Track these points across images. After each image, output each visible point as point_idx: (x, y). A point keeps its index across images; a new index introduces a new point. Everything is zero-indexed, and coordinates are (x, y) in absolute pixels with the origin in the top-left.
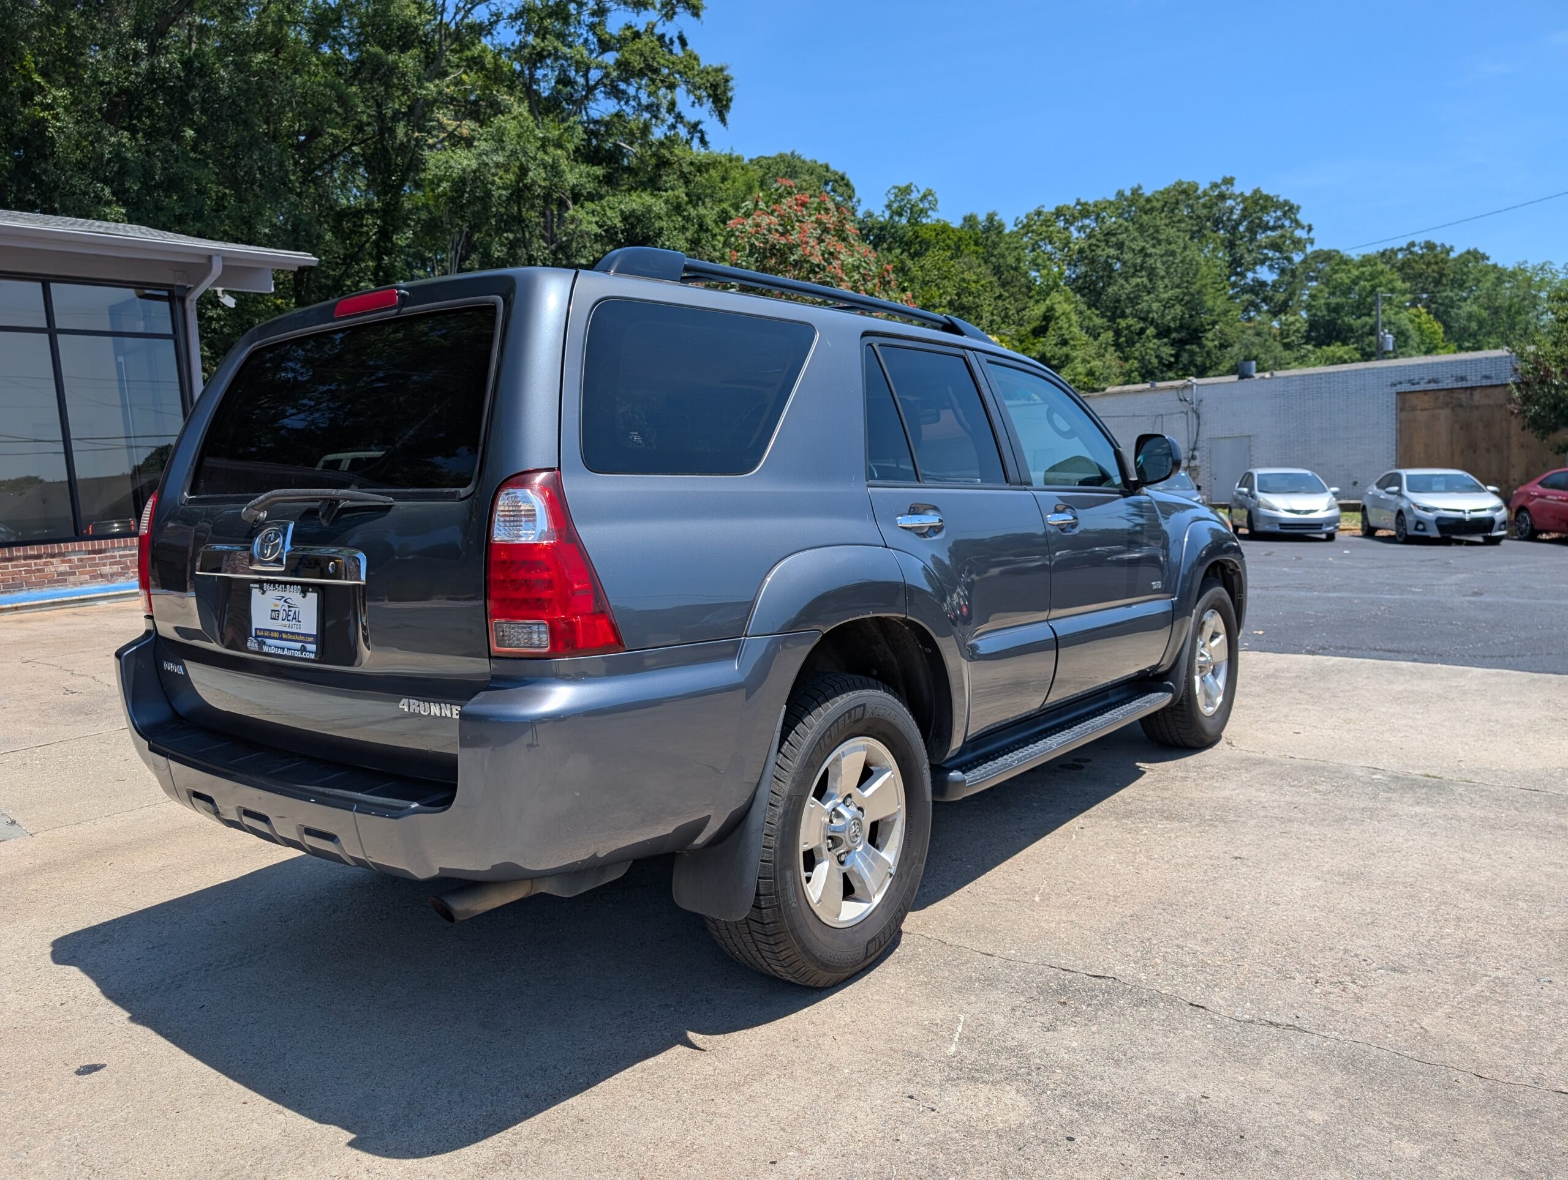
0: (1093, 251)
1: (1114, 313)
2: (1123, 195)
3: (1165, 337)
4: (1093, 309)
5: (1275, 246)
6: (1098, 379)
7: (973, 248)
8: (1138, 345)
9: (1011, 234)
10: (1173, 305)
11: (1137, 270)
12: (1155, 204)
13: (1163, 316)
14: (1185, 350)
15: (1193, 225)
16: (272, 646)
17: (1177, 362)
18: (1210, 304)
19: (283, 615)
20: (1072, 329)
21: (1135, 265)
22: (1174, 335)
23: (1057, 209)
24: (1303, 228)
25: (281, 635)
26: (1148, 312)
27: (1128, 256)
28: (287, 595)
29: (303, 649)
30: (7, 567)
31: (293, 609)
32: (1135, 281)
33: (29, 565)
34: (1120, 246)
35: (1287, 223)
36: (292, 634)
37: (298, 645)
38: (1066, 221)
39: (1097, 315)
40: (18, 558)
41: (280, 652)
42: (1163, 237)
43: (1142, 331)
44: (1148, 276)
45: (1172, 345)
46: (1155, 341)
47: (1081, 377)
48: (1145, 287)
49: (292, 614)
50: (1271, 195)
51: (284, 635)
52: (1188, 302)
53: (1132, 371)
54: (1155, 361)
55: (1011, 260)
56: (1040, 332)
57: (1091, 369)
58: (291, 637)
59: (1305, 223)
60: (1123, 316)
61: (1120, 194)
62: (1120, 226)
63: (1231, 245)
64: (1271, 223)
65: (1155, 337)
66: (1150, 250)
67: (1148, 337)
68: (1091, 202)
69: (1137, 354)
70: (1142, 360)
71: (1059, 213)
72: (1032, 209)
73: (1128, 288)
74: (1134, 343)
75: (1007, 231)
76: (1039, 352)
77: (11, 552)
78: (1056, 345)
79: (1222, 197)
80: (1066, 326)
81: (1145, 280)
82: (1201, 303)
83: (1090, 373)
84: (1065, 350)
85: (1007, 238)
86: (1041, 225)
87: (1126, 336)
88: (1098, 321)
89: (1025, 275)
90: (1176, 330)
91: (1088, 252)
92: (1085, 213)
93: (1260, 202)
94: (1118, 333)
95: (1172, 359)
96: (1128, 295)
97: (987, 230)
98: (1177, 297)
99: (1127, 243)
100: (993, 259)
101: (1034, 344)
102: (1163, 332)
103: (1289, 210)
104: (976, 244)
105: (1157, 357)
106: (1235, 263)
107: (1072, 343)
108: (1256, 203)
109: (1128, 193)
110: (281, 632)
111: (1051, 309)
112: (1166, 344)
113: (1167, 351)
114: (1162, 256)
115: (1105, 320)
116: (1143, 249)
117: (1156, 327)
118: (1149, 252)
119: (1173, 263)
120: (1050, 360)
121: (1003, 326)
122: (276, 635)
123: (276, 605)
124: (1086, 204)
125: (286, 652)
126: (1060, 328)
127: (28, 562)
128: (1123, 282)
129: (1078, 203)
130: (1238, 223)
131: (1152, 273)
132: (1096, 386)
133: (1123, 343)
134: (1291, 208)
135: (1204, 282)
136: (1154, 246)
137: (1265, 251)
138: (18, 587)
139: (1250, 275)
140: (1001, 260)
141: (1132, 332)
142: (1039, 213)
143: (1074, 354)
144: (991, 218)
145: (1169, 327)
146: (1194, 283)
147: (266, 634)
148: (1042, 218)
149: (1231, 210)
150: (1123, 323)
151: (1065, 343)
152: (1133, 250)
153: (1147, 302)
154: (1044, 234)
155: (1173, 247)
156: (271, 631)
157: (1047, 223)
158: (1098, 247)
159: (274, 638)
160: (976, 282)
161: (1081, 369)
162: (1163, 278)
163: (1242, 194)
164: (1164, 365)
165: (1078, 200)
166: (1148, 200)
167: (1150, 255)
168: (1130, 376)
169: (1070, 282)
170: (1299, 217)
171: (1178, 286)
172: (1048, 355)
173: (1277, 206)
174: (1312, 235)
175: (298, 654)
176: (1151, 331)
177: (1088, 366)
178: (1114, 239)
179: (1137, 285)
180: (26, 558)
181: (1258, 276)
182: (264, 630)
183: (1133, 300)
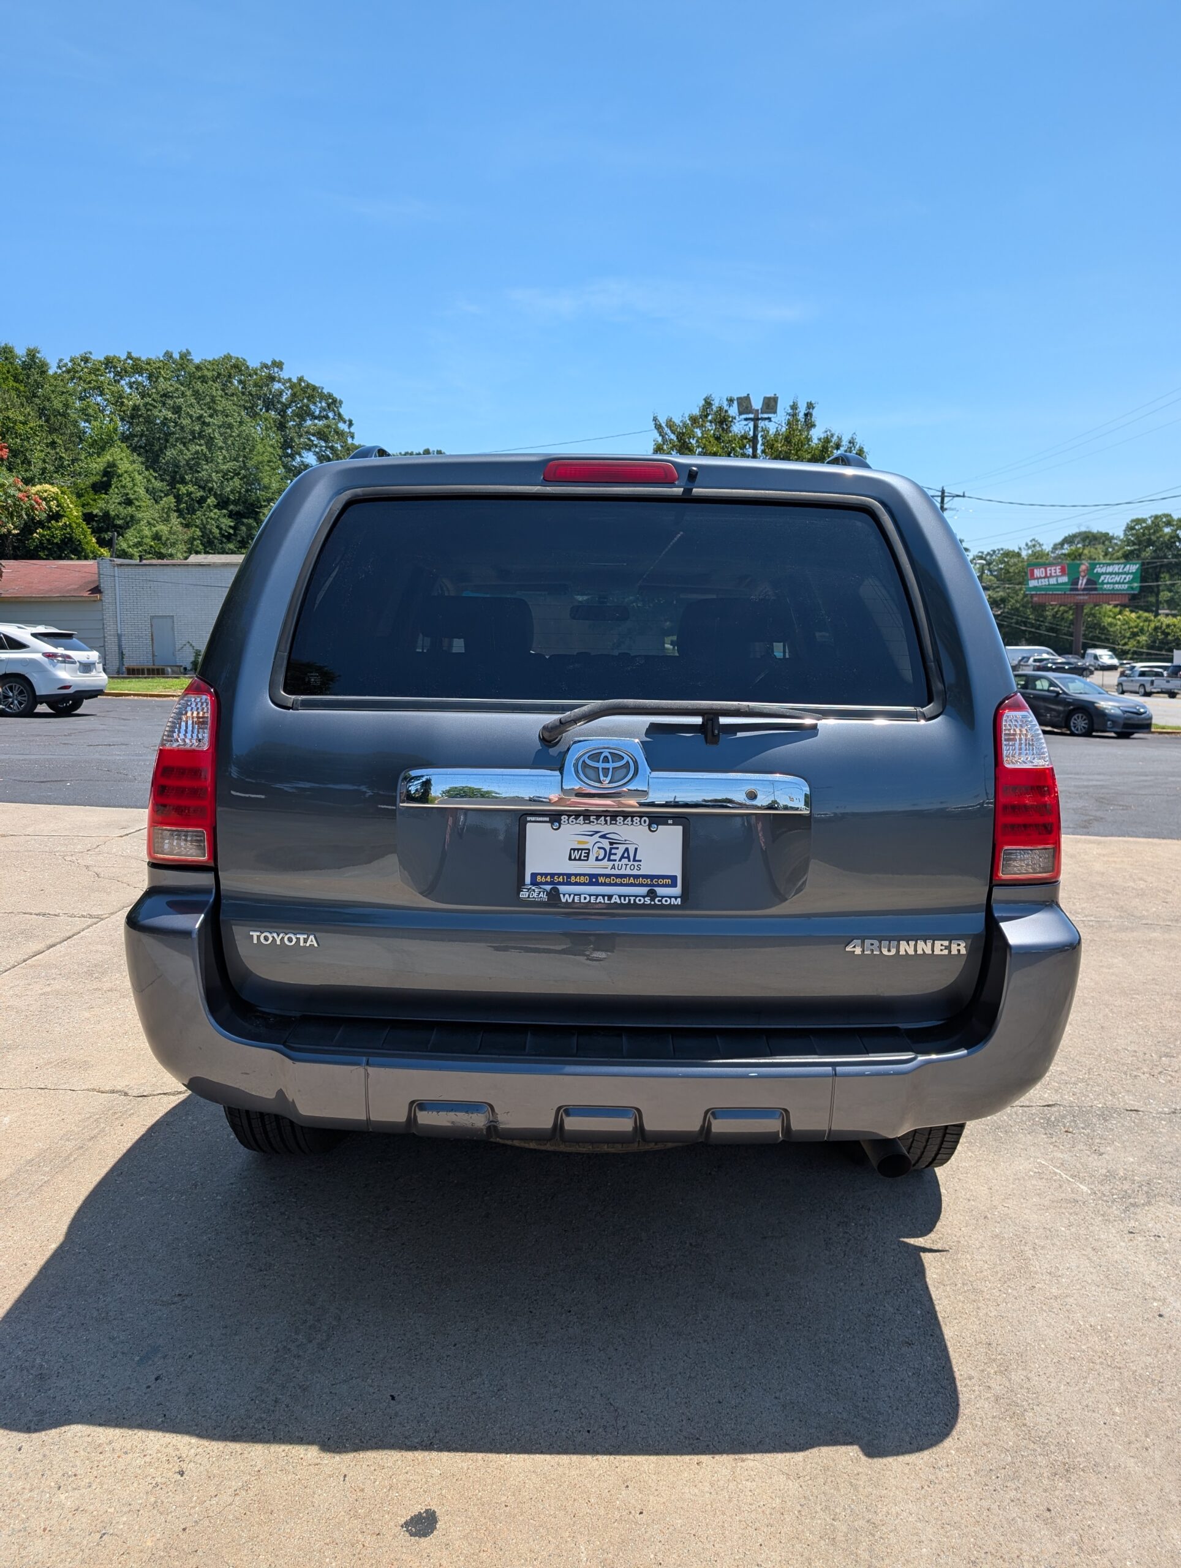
0: (148, 410)
1: (173, 478)
2: (171, 357)
3: (223, 508)
4: (151, 471)
5: (322, 435)
6: (165, 544)
7: (12, 383)
8: (199, 513)
9: (56, 376)
10: (232, 478)
11: (196, 437)
12: (206, 372)
13: (222, 487)
14: (243, 524)
15: (246, 402)
17: (235, 534)
18: (266, 481)
20: (136, 488)
21: (193, 432)
22: (231, 507)
23: (107, 359)
24: (345, 422)
26: (208, 481)
27: (186, 422)
32: (194, 448)
34: (177, 410)
35: (331, 415)
38: (117, 374)
39: (156, 478)
42: (219, 408)
43: (201, 501)
44: (206, 444)
45: (230, 516)
46: (216, 510)
47: (148, 540)
48: (205, 455)
50: (317, 385)
52: (245, 477)
53: (194, 539)
54: (216, 531)
55: (57, 404)
56: (102, 487)
57: (157, 533)
59: (347, 418)
60: (183, 481)
61: (169, 355)
62: (177, 389)
63: (282, 426)
64: (317, 413)
65: (215, 507)
66: (208, 420)
67: (209, 506)
68: (144, 358)
69: (198, 522)
70: (203, 528)
71: (109, 362)
72: (78, 353)
73: (188, 455)
74: (194, 512)
75: (51, 372)
76: (101, 509)
78: (119, 504)
79: (272, 379)
80: (130, 485)
81: (204, 447)
82: (258, 480)
83: (157, 537)
84: (130, 510)
85: (52, 380)
86: (90, 373)
87: (186, 503)
88: (158, 484)
89: (75, 423)
90: (235, 503)
91: (143, 411)
92: (137, 367)
93: (306, 392)
94: (179, 499)
95: (231, 531)
96: (187, 462)
97: (26, 366)
98: (235, 470)
99: (184, 409)
100: (37, 401)
101: (95, 500)
102: (223, 503)
103: (333, 403)
104: (16, 380)
105: (217, 527)
106: (287, 444)
107: (137, 504)
108: (304, 390)
109: (176, 356)
111: (112, 465)
112: (225, 516)
113: (226, 522)
114: (220, 427)
115: (165, 483)
116: (201, 417)
117: (215, 495)
118: (207, 421)
119: (231, 436)
120: (114, 519)
121: (55, 475)
124: (139, 359)
126: (124, 487)
128: (181, 446)
129: (129, 357)
130: (286, 406)
131: (210, 441)
132: (163, 551)
133: (187, 509)
134: (335, 401)
135: (260, 458)
136: (211, 416)
137: (312, 438)
139: (298, 458)
140: (47, 404)
141: (193, 500)
142: (86, 360)
143: (139, 515)
144: (32, 354)
145: (228, 498)
146: (251, 459)
148: (89, 365)
149: (281, 393)
150: (183, 489)
151: (129, 502)
152: (191, 417)
153: (206, 470)
154: (93, 384)
155: (230, 420)
157: (95, 371)
158: (155, 407)
160: (24, 423)
161: (147, 532)
162: (221, 448)
163: (290, 380)
164: (223, 536)
165: (129, 353)
166: (198, 368)
167: (208, 424)
168: (192, 544)
169: (125, 438)
170: (341, 411)
171: (236, 460)
172: (112, 513)
173: (324, 397)
174: (352, 429)
176: (211, 501)
177: (154, 529)
178: (170, 402)
179: (197, 452)
181: (304, 460)
183: (193, 468)
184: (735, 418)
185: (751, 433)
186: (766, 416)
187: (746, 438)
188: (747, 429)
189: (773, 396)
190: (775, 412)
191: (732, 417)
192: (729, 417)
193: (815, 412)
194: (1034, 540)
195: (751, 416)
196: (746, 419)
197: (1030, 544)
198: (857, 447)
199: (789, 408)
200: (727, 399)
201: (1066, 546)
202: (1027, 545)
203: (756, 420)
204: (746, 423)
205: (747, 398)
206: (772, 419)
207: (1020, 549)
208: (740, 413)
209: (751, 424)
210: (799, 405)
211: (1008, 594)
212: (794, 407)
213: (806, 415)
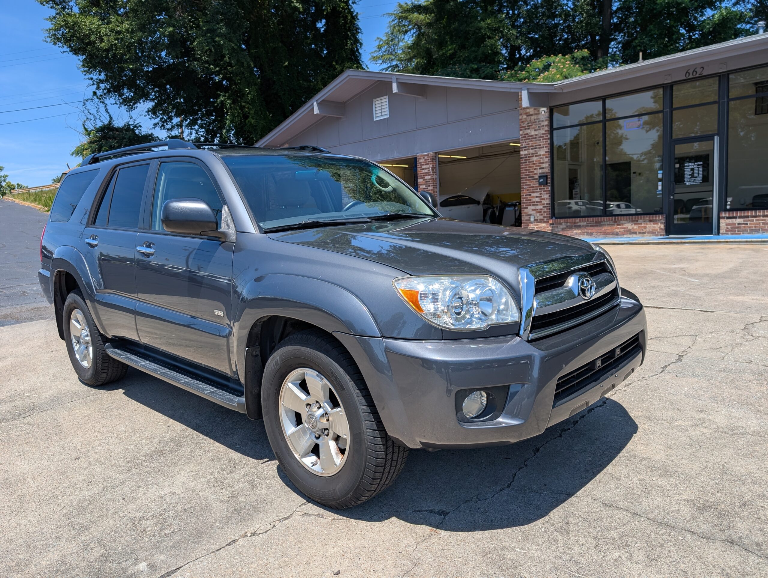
30: (753, 221)
33: (765, 220)
40: (759, 216)
77: (756, 213)
127: (765, 218)
138: (757, 231)
180: (764, 216)
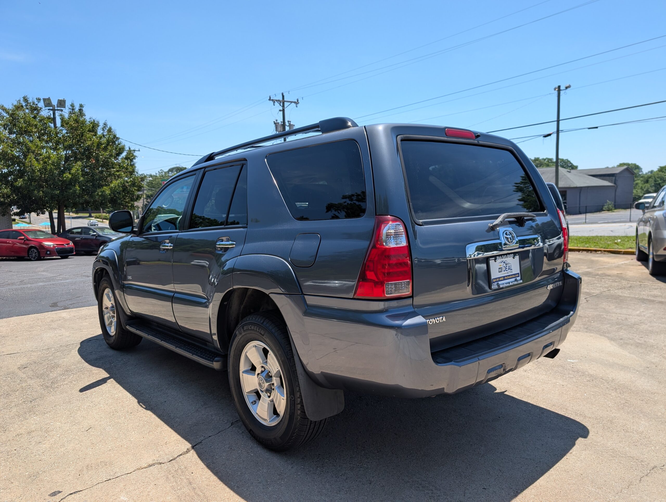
16: (503, 284)
19: (504, 269)
25: (504, 278)
28: (504, 260)
29: (516, 280)
31: (508, 265)
36: (509, 276)
37: (513, 279)
41: (508, 285)
49: (507, 267)
51: (506, 278)
58: (509, 277)
110: (504, 277)
122: (502, 279)
123: (500, 266)
125: (511, 284)
147: (498, 280)
156: (499, 278)
159: (502, 280)
175: (516, 283)
182: (496, 278)
184: (42, 108)
185: (52, 116)
186: (59, 108)
187: (50, 119)
188: (49, 114)
189: (63, 99)
190: (65, 107)
191: (40, 108)
192: (38, 107)
193: (84, 109)
194: (161, 170)
195: (51, 108)
196: (49, 109)
197: (160, 172)
198: (108, 127)
199: (70, 106)
200: (36, 99)
201: (170, 173)
202: (159, 172)
203: (54, 110)
204: (49, 111)
205: (49, 99)
206: (63, 111)
207: (156, 174)
208: (46, 106)
209: (51, 112)
210: (75, 105)
211: (154, 193)
212: (72, 105)
213: (80, 110)
